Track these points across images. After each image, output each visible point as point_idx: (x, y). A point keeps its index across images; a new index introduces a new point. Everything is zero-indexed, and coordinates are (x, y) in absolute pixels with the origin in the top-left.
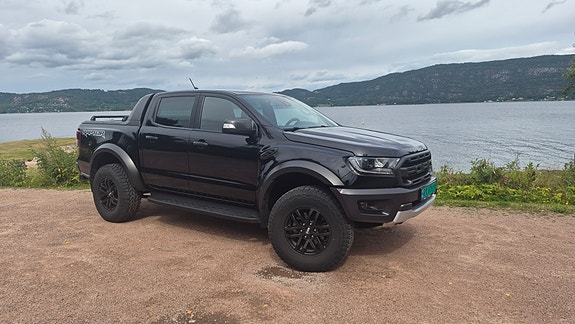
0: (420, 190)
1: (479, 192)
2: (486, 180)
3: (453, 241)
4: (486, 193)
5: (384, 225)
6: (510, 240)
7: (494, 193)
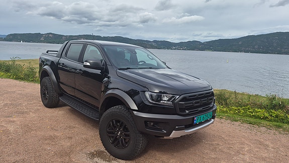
0: (194, 118)
1: (267, 115)
2: (274, 107)
3: (225, 150)
4: (271, 116)
5: (165, 138)
6: (266, 155)
7: (277, 116)
